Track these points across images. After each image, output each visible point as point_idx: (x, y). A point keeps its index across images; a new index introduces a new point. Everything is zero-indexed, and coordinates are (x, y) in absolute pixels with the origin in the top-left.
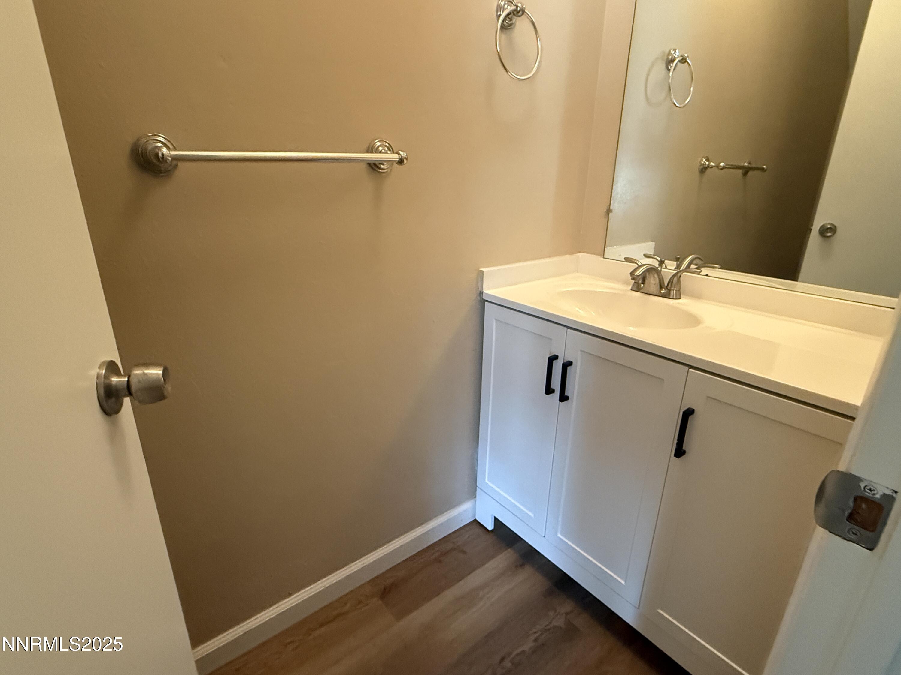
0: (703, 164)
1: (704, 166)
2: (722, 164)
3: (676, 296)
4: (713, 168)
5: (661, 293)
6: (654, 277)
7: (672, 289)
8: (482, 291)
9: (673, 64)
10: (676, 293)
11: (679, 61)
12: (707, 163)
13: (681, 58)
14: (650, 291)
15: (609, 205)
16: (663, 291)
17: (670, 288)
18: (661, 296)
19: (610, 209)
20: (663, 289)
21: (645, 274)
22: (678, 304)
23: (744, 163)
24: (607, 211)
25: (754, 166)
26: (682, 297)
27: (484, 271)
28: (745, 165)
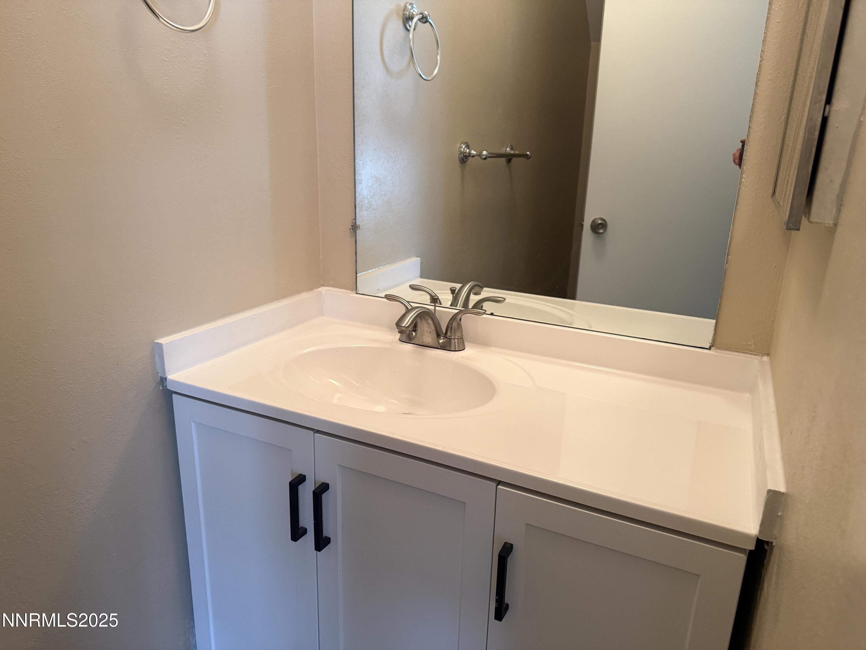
0: (464, 153)
1: (465, 154)
2: (485, 153)
3: (459, 347)
4: (475, 157)
5: (439, 343)
6: (428, 323)
7: (453, 337)
8: (163, 377)
9: (412, 23)
10: (458, 342)
12: (468, 150)
14: (426, 343)
15: (354, 219)
16: (441, 340)
17: (449, 336)
18: (440, 348)
19: (356, 225)
20: (442, 338)
21: (417, 320)
22: (462, 357)
23: (506, 150)
24: (352, 228)
25: (517, 152)
26: (466, 347)
27: (163, 343)
28: (507, 152)
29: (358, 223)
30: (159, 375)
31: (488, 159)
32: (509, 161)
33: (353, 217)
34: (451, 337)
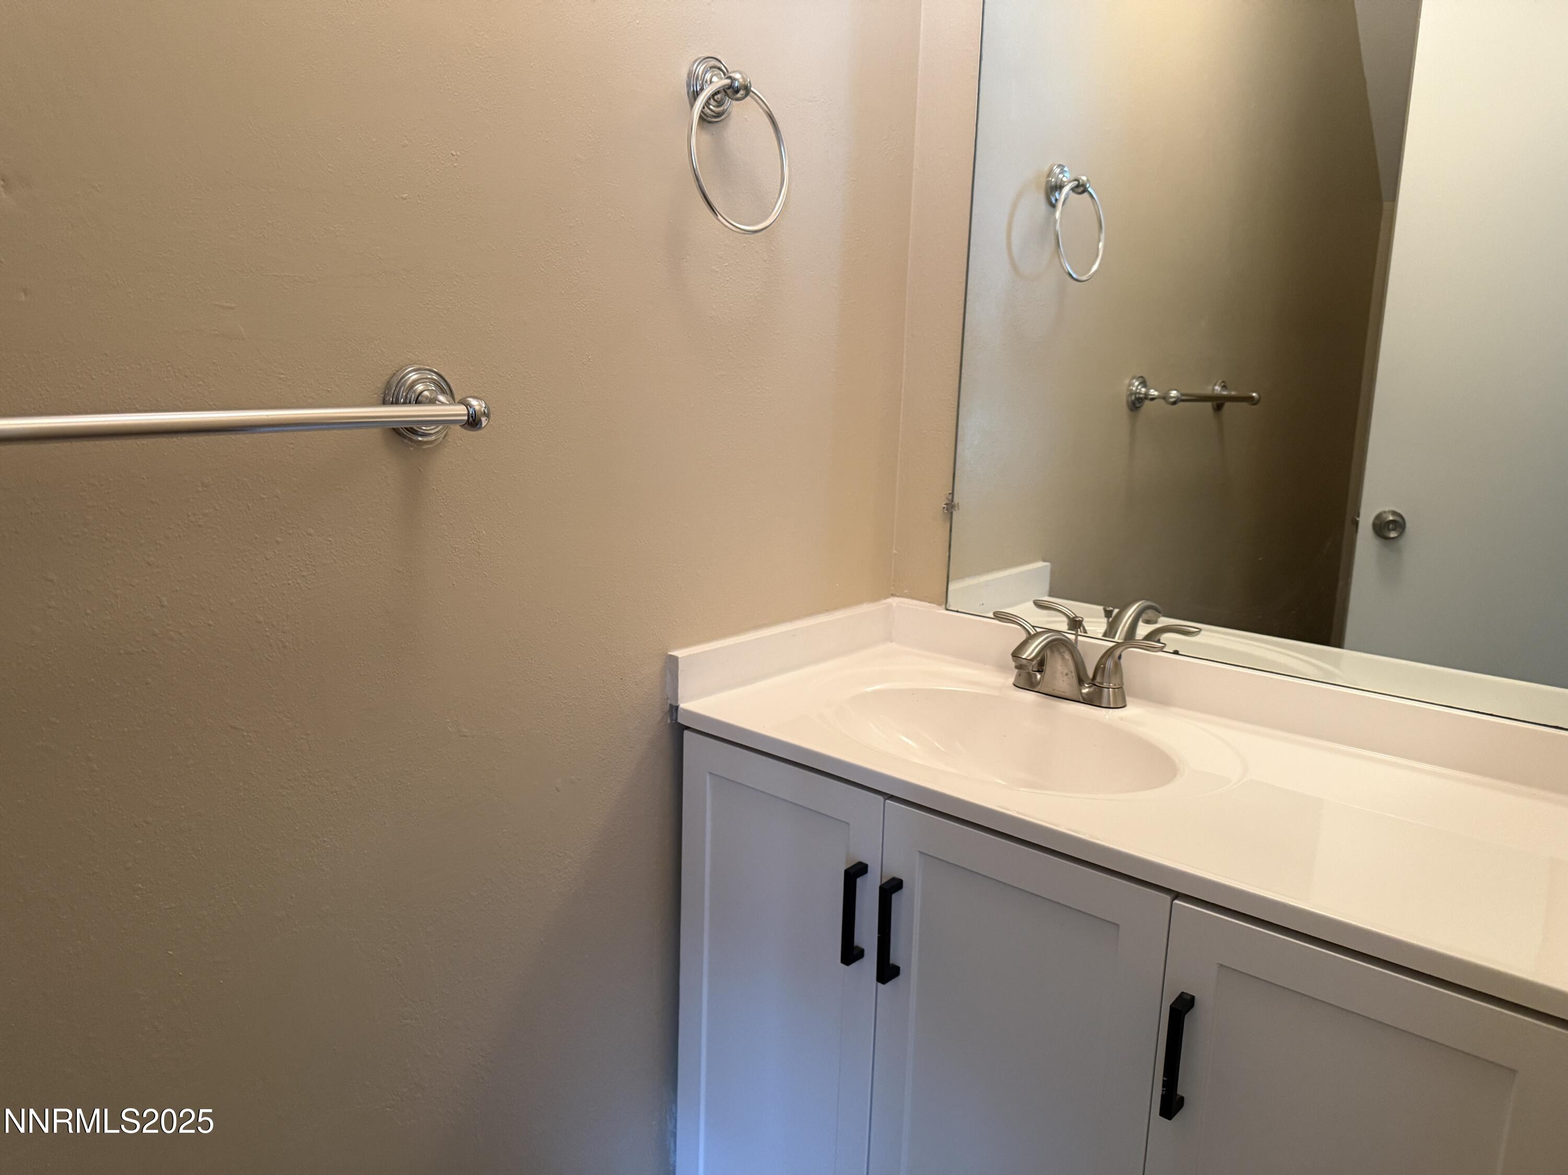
0: (1136, 393)
1: (1137, 396)
2: (1174, 393)
3: (1115, 701)
5: (1081, 693)
6: (1063, 659)
7: (1105, 685)
8: (675, 705)
9: (1060, 194)
10: (1114, 693)
11: (1073, 189)
12: (1143, 390)
13: (1076, 183)
14: (1058, 691)
15: (950, 494)
16: (1085, 689)
17: (1099, 683)
18: (1082, 701)
19: (953, 503)
20: (1086, 685)
21: (1044, 653)
22: (1122, 719)
23: (1213, 389)
24: (946, 507)
25: (1233, 393)
26: (1127, 703)
27: (679, 656)
28: (1215, 392)
29: (956, 501)
30: (669, 702)
31: (1181, 404)
32: (1218, 408)
33: (949, 490)
34: (1102, 684)
